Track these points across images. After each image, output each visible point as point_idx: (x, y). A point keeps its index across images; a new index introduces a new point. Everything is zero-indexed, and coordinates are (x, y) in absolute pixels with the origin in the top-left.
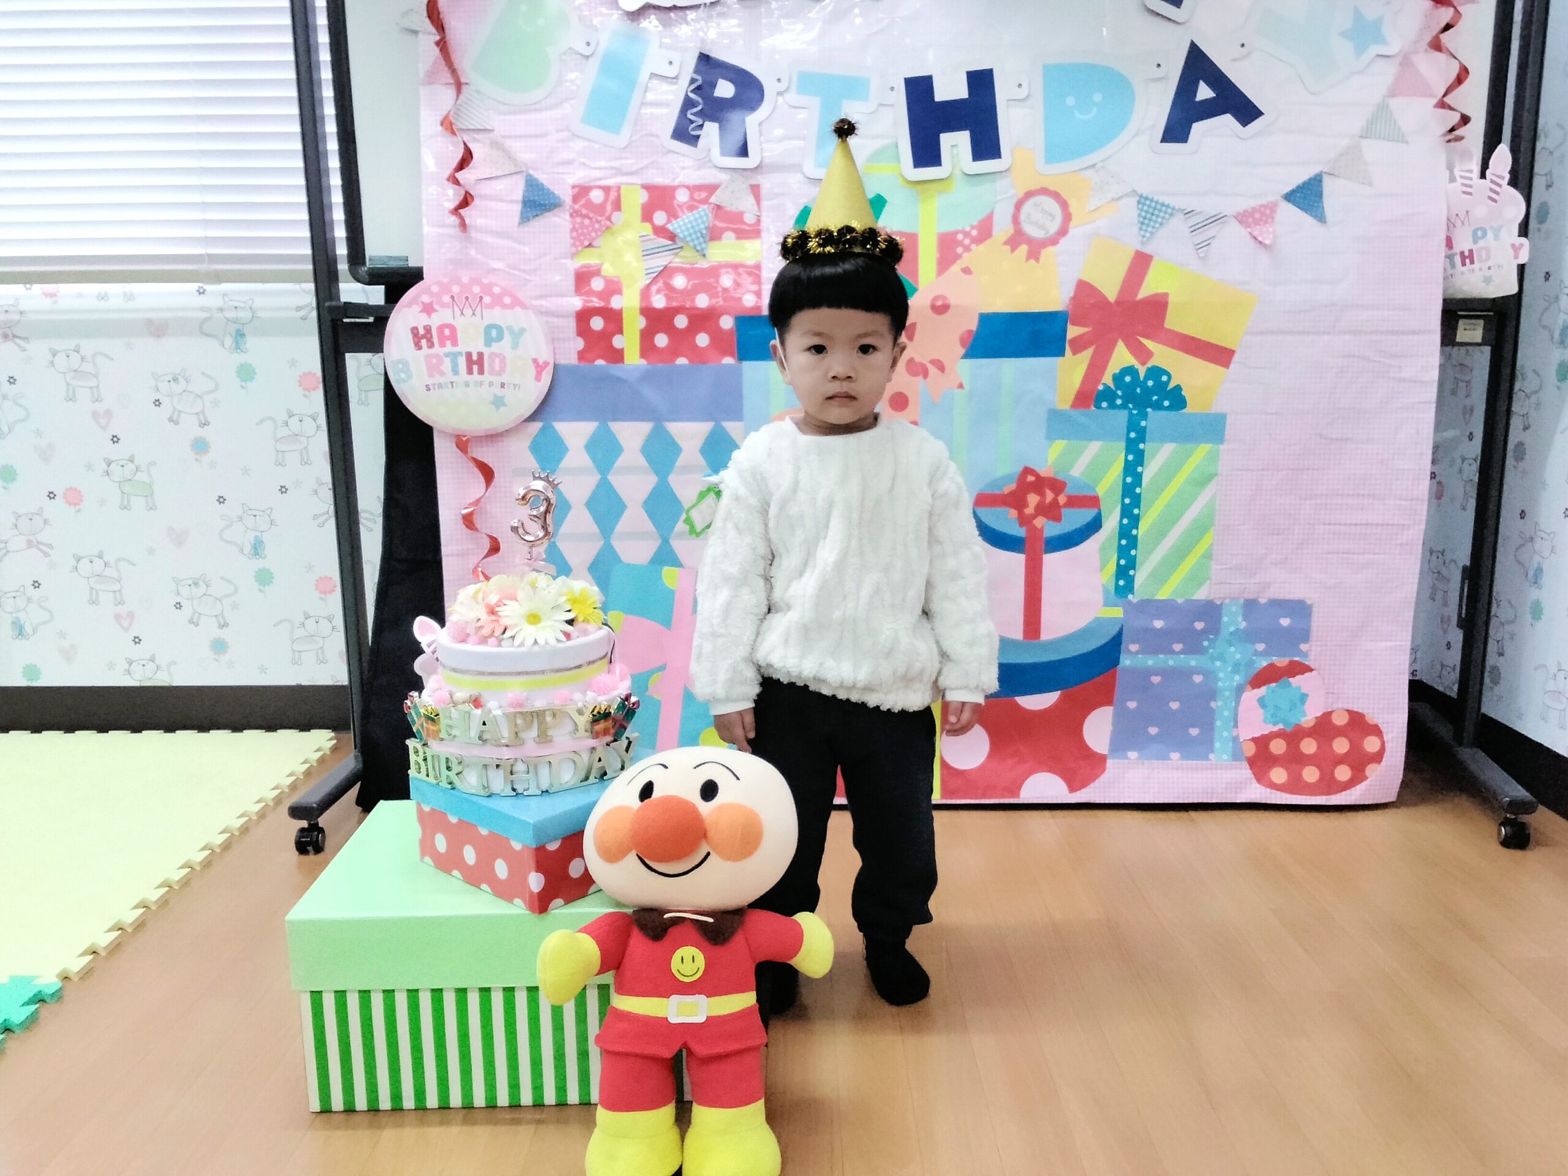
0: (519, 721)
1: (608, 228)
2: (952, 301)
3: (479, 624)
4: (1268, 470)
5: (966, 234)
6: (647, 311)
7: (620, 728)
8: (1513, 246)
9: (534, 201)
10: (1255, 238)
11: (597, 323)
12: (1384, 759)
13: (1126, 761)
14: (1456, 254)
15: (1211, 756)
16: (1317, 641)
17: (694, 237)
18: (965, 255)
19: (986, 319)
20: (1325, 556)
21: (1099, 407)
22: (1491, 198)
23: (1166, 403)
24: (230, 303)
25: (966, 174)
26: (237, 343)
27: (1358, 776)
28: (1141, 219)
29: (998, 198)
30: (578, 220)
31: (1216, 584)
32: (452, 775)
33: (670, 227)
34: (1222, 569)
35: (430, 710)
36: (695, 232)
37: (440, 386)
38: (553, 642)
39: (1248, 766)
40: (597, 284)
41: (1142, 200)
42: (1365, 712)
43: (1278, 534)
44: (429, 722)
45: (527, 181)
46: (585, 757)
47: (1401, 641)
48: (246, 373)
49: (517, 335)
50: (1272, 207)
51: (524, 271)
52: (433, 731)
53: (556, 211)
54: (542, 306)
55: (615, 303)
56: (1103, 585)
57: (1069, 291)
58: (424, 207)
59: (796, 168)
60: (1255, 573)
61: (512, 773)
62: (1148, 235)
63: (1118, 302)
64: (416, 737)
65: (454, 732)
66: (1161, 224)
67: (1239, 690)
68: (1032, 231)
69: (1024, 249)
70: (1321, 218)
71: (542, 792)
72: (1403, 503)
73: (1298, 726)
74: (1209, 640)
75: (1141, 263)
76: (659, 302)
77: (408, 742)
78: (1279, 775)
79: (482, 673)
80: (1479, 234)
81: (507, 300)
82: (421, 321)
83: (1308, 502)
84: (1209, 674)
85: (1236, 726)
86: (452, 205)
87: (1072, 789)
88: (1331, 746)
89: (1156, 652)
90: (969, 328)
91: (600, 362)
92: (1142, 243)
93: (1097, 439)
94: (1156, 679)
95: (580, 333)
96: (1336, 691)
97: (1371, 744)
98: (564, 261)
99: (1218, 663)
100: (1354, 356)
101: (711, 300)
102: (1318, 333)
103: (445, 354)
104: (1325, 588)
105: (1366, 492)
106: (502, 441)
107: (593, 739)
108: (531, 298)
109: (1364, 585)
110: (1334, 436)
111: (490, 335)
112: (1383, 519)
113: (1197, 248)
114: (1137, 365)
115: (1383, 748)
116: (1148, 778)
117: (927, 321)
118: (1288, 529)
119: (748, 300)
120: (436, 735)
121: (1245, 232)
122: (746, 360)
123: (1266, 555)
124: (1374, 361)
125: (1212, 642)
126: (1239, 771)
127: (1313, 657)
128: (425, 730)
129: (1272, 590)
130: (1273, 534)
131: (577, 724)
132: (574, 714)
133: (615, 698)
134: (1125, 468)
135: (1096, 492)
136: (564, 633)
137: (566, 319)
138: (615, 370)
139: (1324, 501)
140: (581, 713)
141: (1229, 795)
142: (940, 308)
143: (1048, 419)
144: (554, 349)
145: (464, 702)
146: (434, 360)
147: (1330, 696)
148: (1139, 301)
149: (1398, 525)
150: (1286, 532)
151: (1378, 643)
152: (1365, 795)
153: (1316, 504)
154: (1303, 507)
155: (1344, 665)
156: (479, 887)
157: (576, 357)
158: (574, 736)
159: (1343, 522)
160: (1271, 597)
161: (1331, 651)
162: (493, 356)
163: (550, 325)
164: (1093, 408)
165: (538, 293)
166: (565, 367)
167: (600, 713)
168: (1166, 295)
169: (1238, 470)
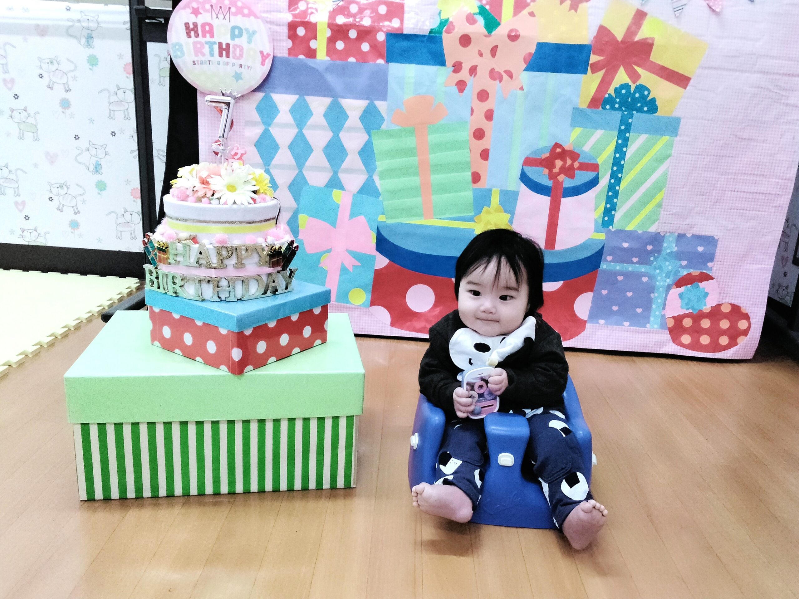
0: (224, 253)
2: (521, 33)
3: (195, 190)
4: (702, 155)
6: (332, 26)
7: (286, 262)
10: (710, 7)
11: (301, 31)
12: (749, 334)
13: (598, 325)
15: (648, 325)
16: (718, 261)
18: (532, 4)
19: (541, 46)
20: (729, 210)
21: (604, 108)
23: (645, 109)
24: (85, 17)
26: (88, 41)
27: (733, 343)
31: (662, 223)
32: (177, 287)
34: (667, 214)
35: (162, 245)
37: (202, 63)
38: (246, 204)
39: (669, 333)
40: (302, 5)
42: (741, 305)
43: (703, 195)
44: (161, 252)
46: (264, 278)
47: (768, 265)
48: (93, 61)
49: (251, 35)
52: (163, 257)
54: (267, 17)
55: (313, 19)
56: (595, 219)
57: (594, 32)
60: (686, 218)
61: (218, 287)
63: (623, 42)
65: (178, 259)
67: (669, 288)
69: (568, 3)
71: (238, 300)
72: (780, 181)
73: (701, 311)
74: (654, 257)
75: (640, 16)
76: (341, 20)
77: (145, 266)
78: (686, 339)
79: (198, 221)
81: (246, 11)
82: (192, 19)
83: (723, 176)
84: (652, 277)
85: (664, 308)
88: (719, 325)
89: (623, 262)
90: (531, 52)
91: (302, 57)
92: (642, 5)
93: (600, 129)
94: (620, 278)
95: (290, 37)
96: (725, 292)
97: (742, 325)
99: (658, 271)
100: (762, 88)
101: (373, 22)
102: (742, 71)
103: (205, 42)
104: (727, 230)
105: (759, 173)
106: (239, 103)
107: (270, 267)
108: (261, 12)
109: (750, 229)
110: (744, 137)
111: (234, 32)
112: (767, 190)
113: (675, 10)
114: (630, 83)
115: (749, 328)
116: (610, 336)
117: (505, 46)
118: (710, 192)
119: (395, 23)
120: (166, 261)
121: (704, 4)
122: (392, 62)
123: (694, 207)
124: (773, 92)
125: (656, 258)
126: (663, 335)
127: (714, 271)
128: (157, 258)
129: (695, 229)
130: (700, 195)
131: (260, 257)
132: (259, 250)
133: (283, 244)
134: (616, 148)
135: (597, 162)
136: (252, 199)
137: (282, 27)
138: (310, 62)
139: (733, 177)
140: (263, 250)
141: (656, 349)
142: (513, 37)
143: (573, 113)
144: (274, 46)
145: (186, 240)
146: (199, 46)
147: (722, 295)
148: (637, 42)
149: (775, 194)
150: (708, 194)
151: (754, 265)
152: (736, 354)
153: (728, 178)
154: (720, 180)
155: (732, 277)
156: (194, 359)
157: (287, 52)
158: (259, 264)
159: (743, 190)
160: (694, 233)
161: (726, 268)
162: (236, 47)
163: (272, 30)
164: (600, 109)
165: (266, 9)
166: (280, 59)
167: (275, 251)
168: (653, 39)
169: (684, 154)
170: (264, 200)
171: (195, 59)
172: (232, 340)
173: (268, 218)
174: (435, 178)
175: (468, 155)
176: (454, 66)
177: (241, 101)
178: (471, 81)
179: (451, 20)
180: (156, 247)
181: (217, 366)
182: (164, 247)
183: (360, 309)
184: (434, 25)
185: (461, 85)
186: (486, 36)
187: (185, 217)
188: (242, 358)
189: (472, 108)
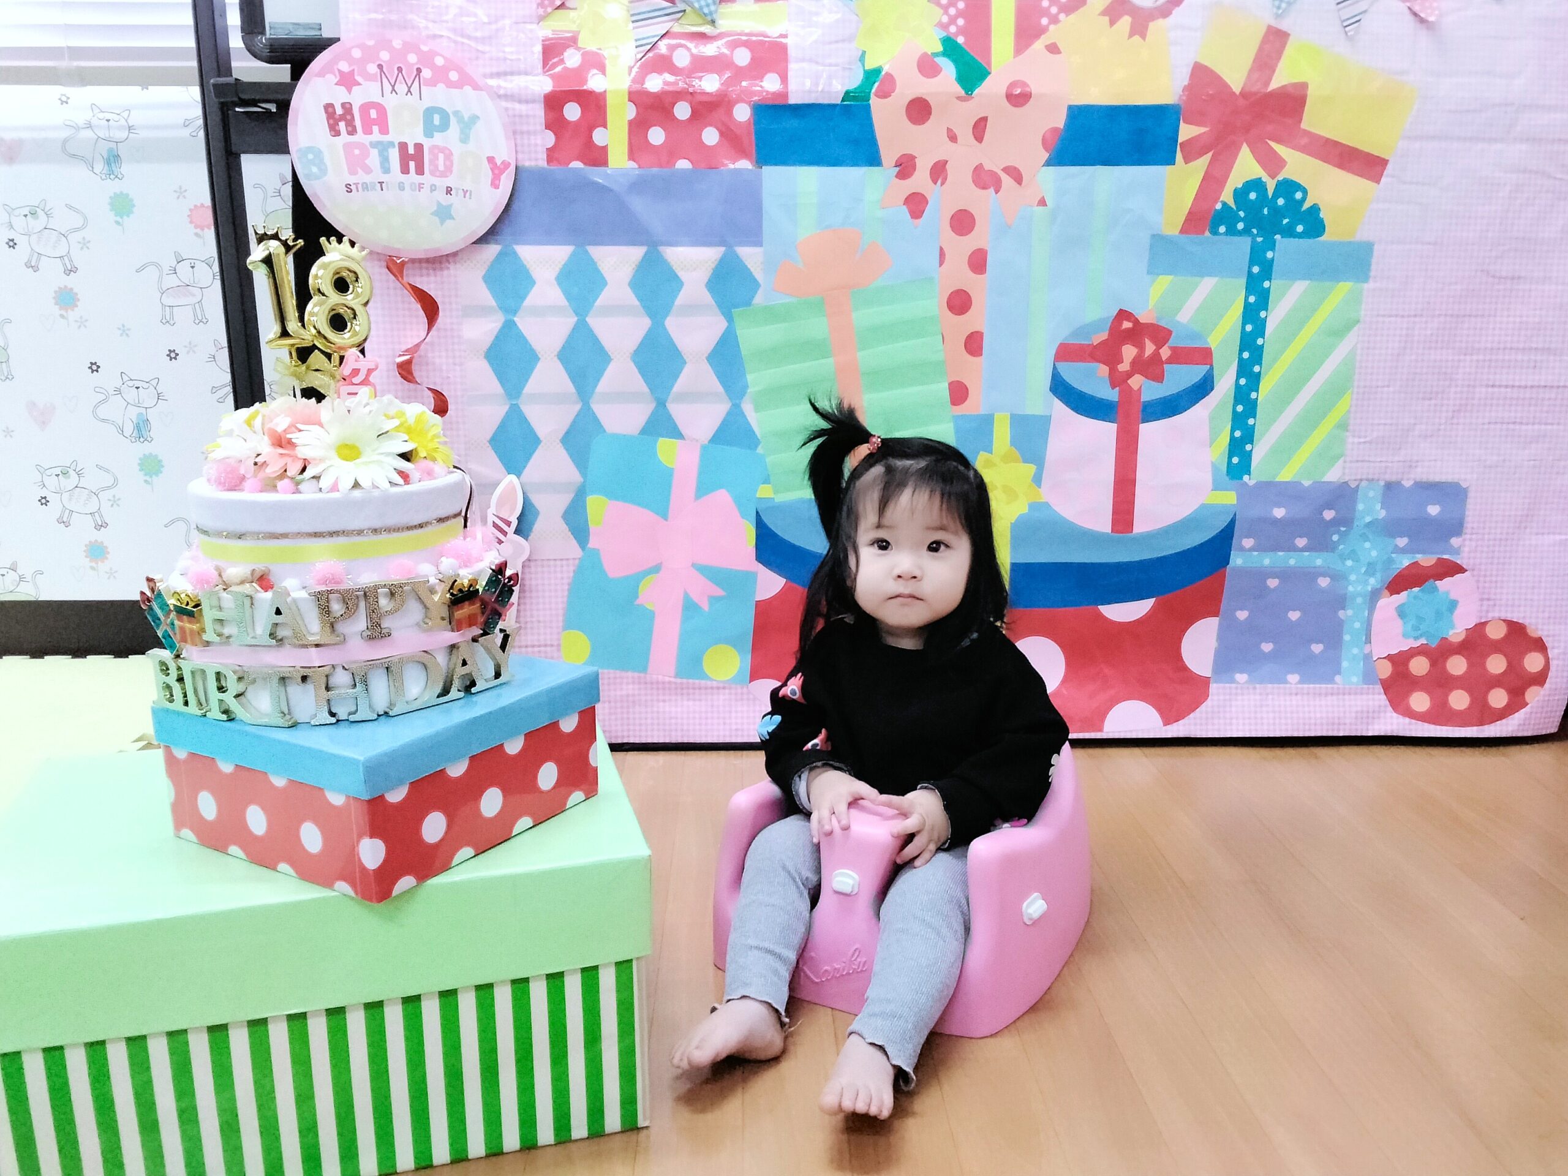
0: (337, 608)
2: (1034, 88)
3: (259, 461)
4: (1421, 316)
5: (1053, 1)
6: (637, 97)
7: (491, 615)
10: (1415, 14)
11: (572, 112)
12: (1548, 681)
13: (1233, 685)
15: (1338, 678)
16: (1472, 534)
18: (1052, 27)
19: (1077, 113)
20: (1486, 426)
21: (1215, 232)
23: (1300, 228)
24: (101, 115)
26: (110, 167)
27: (1516, 702)
31: (1351, 462)
32: (228, 698)
34: (1360, 443)
35: (185, 599)
37: (366, 187)
38: (385, 486)
39: (1382, 691)
40: (572, 59)
42: (1526, 622)
43: (1430, 399)
44: (185, 617)
46: (441, 659)
48: (122, 206)
49: (468, 124)
51: (476, 39)
52: (192, 631)
54: (499, 87)
55: (595, 83)
56: (1213, 463)
57: (1183, 78)
60: (1400, 449)
61: (328, 689)
62: (1284, 5)
63: (1244, 94)
65: (227, 631)
67: (1374, 597)
69: (1126, 21)
71: (379, 716)
73: (1444, 640)
74: (1338, 532)
75: (1274, 43)
76: (655, 83)
78: (1420, 701)
79: (271, 536)
81: (454, 76)
82: (339, 96)
83: (1468, 358)
84: (1337, 577)
85: (1368, 641)
87: (1167, 722)
88: (1484, 667)
89: (1276, 548)
90: (1058, 126)
91: (577, 164)
92: (1278, 16)
93: (1210, 275)
94: (1273, 583)
96: (1493, 597)
97: (1533, 663)
98: (529, 26)
99: (1349, 563)
100: (1530, 171)
101: (722, 82)
102: (1489, 140)
103: (371, 143)
104: (1485, 467)
105: (1540, 346)
106: (448, 268)
107: (453, 631)
108: (485, 76)
109: (1532, 463)
110: (1504, 274)
111: (431, 120)
112: (1559, 381)
113: (1345, 24)
114: (1265, 178)
115: (1547, 667)
116: (1261, 706)
117: (1001, 116)
118: (1443, 392)
119: (771, 84)
120: (198, 637)
121: (1403, 7)
122: (770, 163)
123: (1415, 424)
124: (1555, 178)
125: (1343, 535)
126: (1371, 697)
127: (1465, 555)
128: (177, 631)
129: (1419, 470)
130: (1423, 399)
131: (426, 607)
132: (424, 592)
133: (480, 572)
134: (1244, 313)
135: (1207, 343)
136: (400, 473)
137: (531, 106)
138: (596, 175)
139: (1488, 358)
140: (432, 591)
141: (1359, 727)
142: (1018, 98)
143: (1152, 247)
144: (516, 145)
145: (242, 582)
146: (357, 152)
147: (1485, 603)
148: (1272, 92)
150: (1440, 396)
151: (1545, 537)
152: (1524, 724)
153: (1478, 361)
154: (1462, 364)
155: (1504, 564)
156: (274, 869)
157: (545, 156)
158: (424, 625)
159: (1511, 383)
160: (1418, 480)
161: (1488, 546)
162: (436, 151)
163: (511, 113)
164: (1207, 234)
165: (494, 70)
166: (531, 171)
167: (460, 590)
168: (1304, 86)
169: (1384, 316)
170: (430, 474)
171: (352, 180)
172: (358, 818)
173: (443, 513)
174: (873, 399)
175: (940, 346)
176: (898, 164)
177: (452, 266)
178: (934, 194)
179: (886, 69)
180: (172, 608)
181: (328, 884)
182: (192, 604)
183: (730, 688)
184: (854, 81)
185: (916, 204)
186: (959, 98)
187: (240, 528)
188: (386, 861)
189: (941, 249)
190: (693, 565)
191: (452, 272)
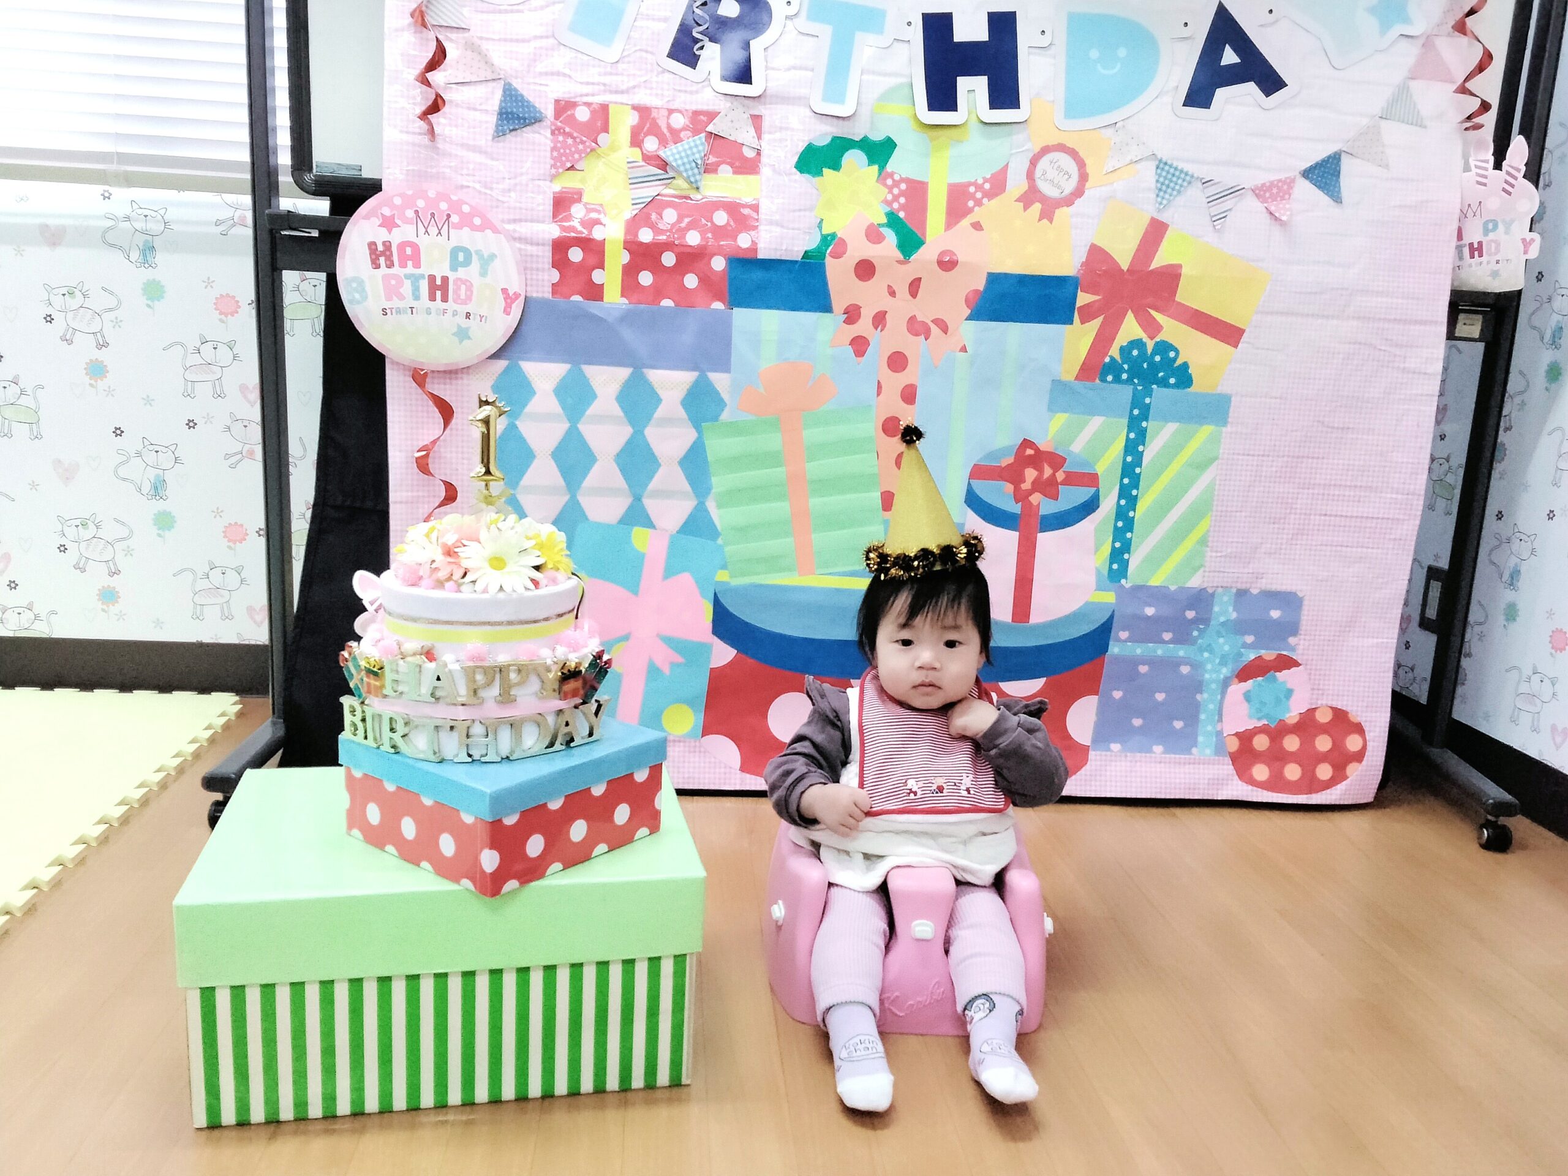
0: (479, 677)
1: (593, 150)
2: (961, 258)
3: (434, 566)
4: (1268, 456)
5: (979, 187)
6: (632, 246)
7: (590, 689)
8: (1524, 240)
9: (512, 113)
10: (1271, 214)
11: (576, 255)
12: (1365, 759)
13: (1109, 753)
14: (1465, 245)
15: (1194, 750)
16: (1306, 635)
17: (688, 166)
18: (977, 209)
19: (994, 279)
20: (1319, 547)
21: (1104, 380)
22: (1504, 190)
23: (1172, 381)
24: (140, 211)
25: (982, 122)
26: (145, 255)
27: (1339, 775)
28: (1159, 185)
29: (1014, 151)
30: (561, 138)
31: (1209, 572)
32: (397, 737)
33: (662, 153)
34: (1217, 557)
35: (373, 663)
36: (689, 163)
37: (399, 311)
38: (521, 590)
39: (1230, 762)
40: (577, 211)
41: (1162, 165)
42: (1348, 709)
43: (1275, 523)
44: (372, 676)
45: (504, 91)
46: (551, 720)
47: (1387, 638)
48: (154, 291)
49: (486, 261)
50: (1290, 183)
51: (497, 191)
52: (375, 685)
53: (536, 126)
54: (515, 231)
55: (597, 234)
56: (1097, 569)
57: (1081, 256)
58: (385, 109)
59: (800, 100)
60: (1249, 563)
61: (468, 736)
62: (1165, 202)
63: (1130, 271)
64: (353, 694)
65: (400, 688)
66: (1179, 192)
67: (1225, 684)
68: (1047, 189)
69: (1037, 207)
70: (1337, 198)
71: (502, 759)
72: (1400, 496)
73: (1282, 721)
74: (1199, 630)
75: (1156, 231)
76: (646, 236)
77: (343, 699)
78: (1261, 772)
79: (436, 622)
80: (1490, 226)
81: (477, 221)
82: (381, 236)
83: (1306, 491)
84: (1196, 666)
85: (1220, 720)
86: (419, 110)
88: (1313, 743)
89: (1147, 640)
90: (978, 288)
91: (577, 298)
92: (1159, 210)
93: (1098, 414)
94: (1143, 669)
95: (555, 265)
96: (1321, 687)
97: (1353, 743)
98: (541, 183)
99: (1206, 655)
100: (1360, 343)
101: (703, 238)
102: (1327, 317)
103: (405, 275)
104: (1317, 580)
105: (1364, 484)
106: (462, 378)
107: (561, 699)
108: (503, 221)
109: (1355, 579)
110: (1336, 425)
111: (457, 258)
112: (1379, 513)
113: (1214, 219)
114: (1145, 339)
115: (1364, 747)
116: (1131, 771)
117: (933, 278)
118: (1285, 518)
119: (744, 241)
120: (379, 692)
121: (1261, 206)
122: (739, 305)
123: (1262, 543)
124: (1380, 350)
125: (1202, 632)
126: (1221, 767)
127: (1300, 652)
128: (365, 686)
129: (1264, 581)
130: (1269, 523)
131: (543, 681)
132: (541, 670)
133: (586, 656)
134: (1126, 446)
135: (1095, 469)
136: (533, 580)
137: (541, 248)
138: (593, 307)
139: (1321, 491)
140: (549, 670)
141: (1210, 792)
142: (947, 264)
143: (1052, 389)
144: (526, 279)
145: (414, 654)
146: (393, 282)
147: (1315, 692)
148: (1152, 271)
149: (1393, 519)
150: (1282, 521)
151: (1365, 640)
152: (1346, 794)
153: (1313, 494)
154: (1300, 496)
155: (1331, 661)
156: (418, 865)
157: (550, 290)
158: (541, 696)
159: (1339, 513)
160: (1263, 588)
161: (1319, 645)
162: (459, 283)
163: (523, 253)
164: (1097, 381)
165: (512, 217)
166: (537, 301)
167: (569, 671)
168: (1180, 266)
169: (1239, 454)
170: (554, 581)
171: (387, 305)
172: (483, 834)
173: (561, 611)
174: (815, 502)
175: (876, 462)
176: (846, 312)
177: (465, 376)
178: (875, 338)
179: (841, 234)
180: (363, 668)
181: (456, 880)
182: (377, 667)
183: (685, 742)
184: (811, 243)
185: (860, 345)
186: (899, 262)
187: (416, 614)
188: (499, 867)
189: (879, 382)
190: (658, 635)
191: (465, 381)
